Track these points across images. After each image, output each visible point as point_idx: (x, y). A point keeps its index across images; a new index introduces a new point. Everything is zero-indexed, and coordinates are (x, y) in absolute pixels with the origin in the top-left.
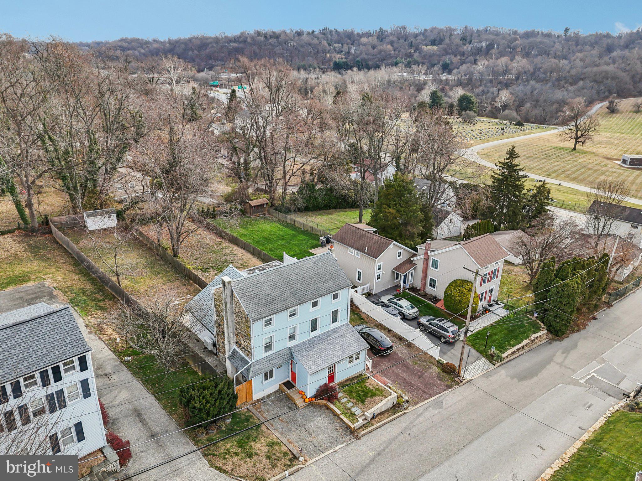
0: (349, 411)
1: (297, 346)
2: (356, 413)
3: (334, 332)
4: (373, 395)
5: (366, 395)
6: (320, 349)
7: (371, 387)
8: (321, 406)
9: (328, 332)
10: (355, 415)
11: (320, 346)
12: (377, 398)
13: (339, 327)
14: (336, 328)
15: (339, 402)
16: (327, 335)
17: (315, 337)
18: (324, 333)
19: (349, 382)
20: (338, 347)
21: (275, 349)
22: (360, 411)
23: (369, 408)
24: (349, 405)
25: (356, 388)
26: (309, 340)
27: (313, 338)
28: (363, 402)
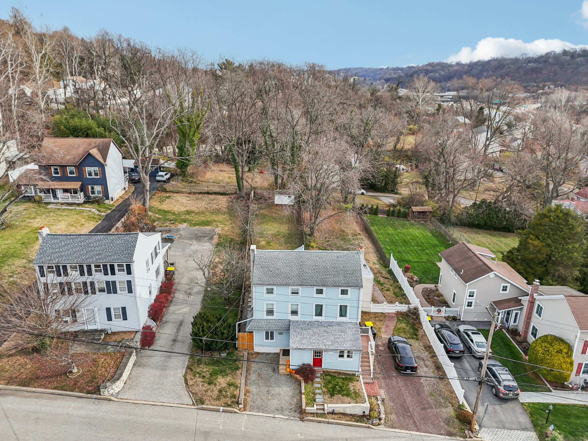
0: (313, 395)
1: (297, 322)
2: (317, 400)
3: (338, 325)
4: (348, 395)
5: (339, 392)
6: (314, 333)
7: (352, 388)
8: (297, 380)
9: (333, 322)
10: (315, 401)
11: (315, 330)
12: (346, 399)
13: (346, 323)
14: (343, 322)
15: (312, 384)
16: (330, 324)
17: (317, 321)
18: (328, 322)
19: (336, 375)
20: (332, 338)
21: (275, 316)
22: (322, 400)
23: (331, 402)
24: (317, 391)
25: (338, 383)
26: (310, 322)
27: (315, 321)
28: (332, 395)
